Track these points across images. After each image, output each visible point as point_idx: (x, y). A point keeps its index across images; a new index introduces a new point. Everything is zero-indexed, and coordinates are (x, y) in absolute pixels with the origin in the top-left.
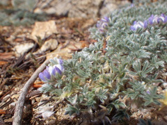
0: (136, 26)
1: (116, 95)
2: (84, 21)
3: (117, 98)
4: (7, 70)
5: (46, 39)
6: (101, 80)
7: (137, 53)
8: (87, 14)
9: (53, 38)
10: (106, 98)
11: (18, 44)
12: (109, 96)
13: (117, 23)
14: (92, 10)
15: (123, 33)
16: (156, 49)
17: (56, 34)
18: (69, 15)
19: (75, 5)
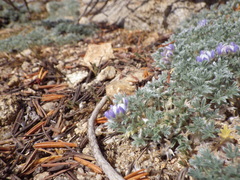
0: (202, 56)
1: (179, 130)
2: (146, 34)
3: (180, 132)
4: (66, 105)
5: (102, 66)
6: (166, 118)
7: (199, 88)
8: (150, 24)
9: (110, 65)
10: (169, 133)
11: (69, 71)
12: (172, 132)
13: (183, 52)
14: (156, 18)
15: (188, 65)
16: (220, 84)
17: (113, 60)
18: (126, 25)
19: (133, 11)
